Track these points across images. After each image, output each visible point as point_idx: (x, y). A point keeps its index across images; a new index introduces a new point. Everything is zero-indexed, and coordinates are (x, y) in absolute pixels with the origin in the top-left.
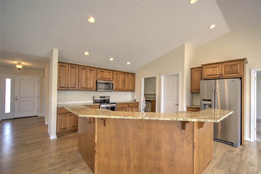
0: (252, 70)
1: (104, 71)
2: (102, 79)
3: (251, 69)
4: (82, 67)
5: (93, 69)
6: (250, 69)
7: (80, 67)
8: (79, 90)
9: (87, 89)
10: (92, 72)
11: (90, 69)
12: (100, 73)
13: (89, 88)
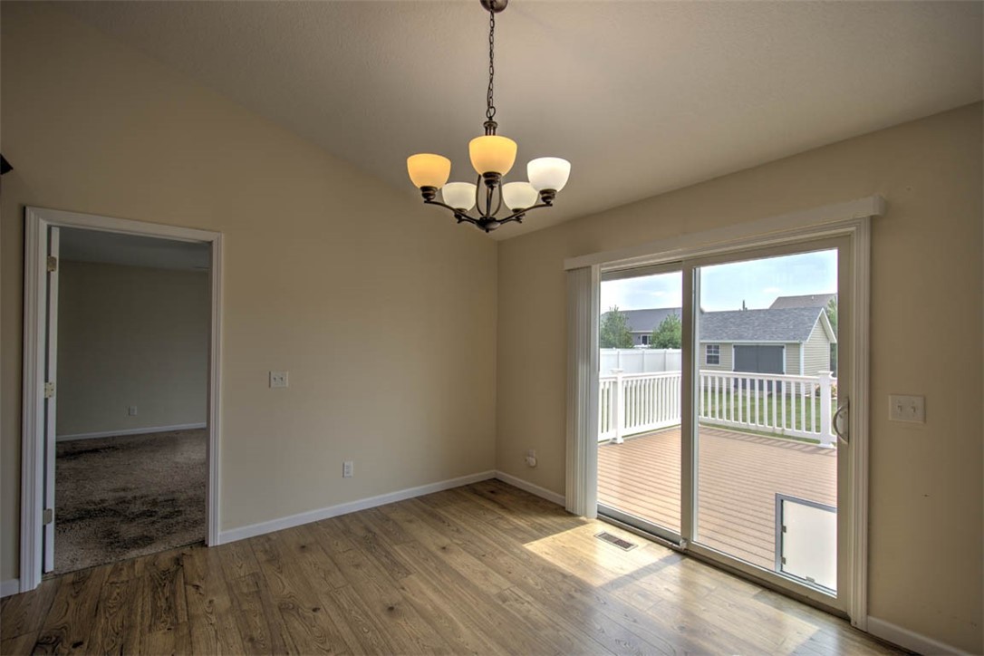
0: (31, 215)
3: (28, 209)
6: (25, 208)
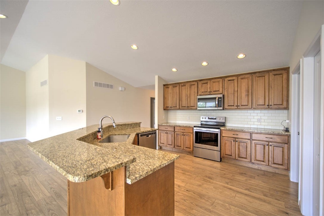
1: (209, 81)
2: (206, 93)
4: (182, 84)
5: (194, 83)
7: (180, 85)
8: (179, 109)
9: (187, 108)
10: (193, 87)
11: (191, 84)
12: (202, 86)
13: (189, 107)
